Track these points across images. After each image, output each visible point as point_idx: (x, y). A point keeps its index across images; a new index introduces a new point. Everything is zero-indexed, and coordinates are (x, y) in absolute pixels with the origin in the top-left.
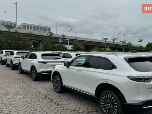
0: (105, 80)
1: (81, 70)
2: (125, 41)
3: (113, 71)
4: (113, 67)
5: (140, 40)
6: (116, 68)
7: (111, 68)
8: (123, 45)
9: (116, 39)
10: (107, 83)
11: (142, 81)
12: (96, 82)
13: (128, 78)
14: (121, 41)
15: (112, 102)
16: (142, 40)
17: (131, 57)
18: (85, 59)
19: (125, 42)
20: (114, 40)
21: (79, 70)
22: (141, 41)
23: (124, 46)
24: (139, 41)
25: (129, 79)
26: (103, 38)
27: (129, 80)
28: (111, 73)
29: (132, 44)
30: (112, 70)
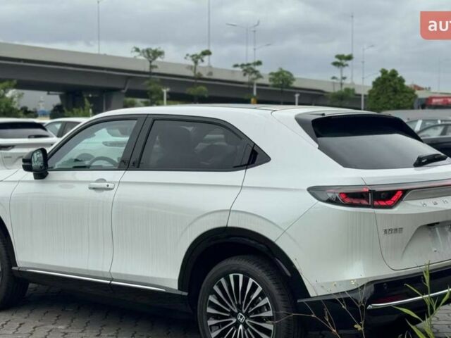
0: (223, 214)
1: (111, 186)
2: (259, 63)
3: (254, 175)
4: (255, 157)
5: (340, 57)
6: (267, 159)
7: (246, 161)
8: (251, 84)
9: (207, 53)
10: (229, 225)
11: (364, 202)
12: (186, 229)
13: (311, 197)
14: (236, 66)
15: (252, 306)
16: (349, 58)
17: (323, 114)
18: (126, 139)
19: (257, 68)
20: (196, 58)
21: (104, 185)
22: (344, 62)
23: (255, 87)
24: (335, 64)
25: (314, 199)
26: (137, 50)
27: (316, 201)
28: (244, 185)
29: (295, 76)
30: (251, 171)
